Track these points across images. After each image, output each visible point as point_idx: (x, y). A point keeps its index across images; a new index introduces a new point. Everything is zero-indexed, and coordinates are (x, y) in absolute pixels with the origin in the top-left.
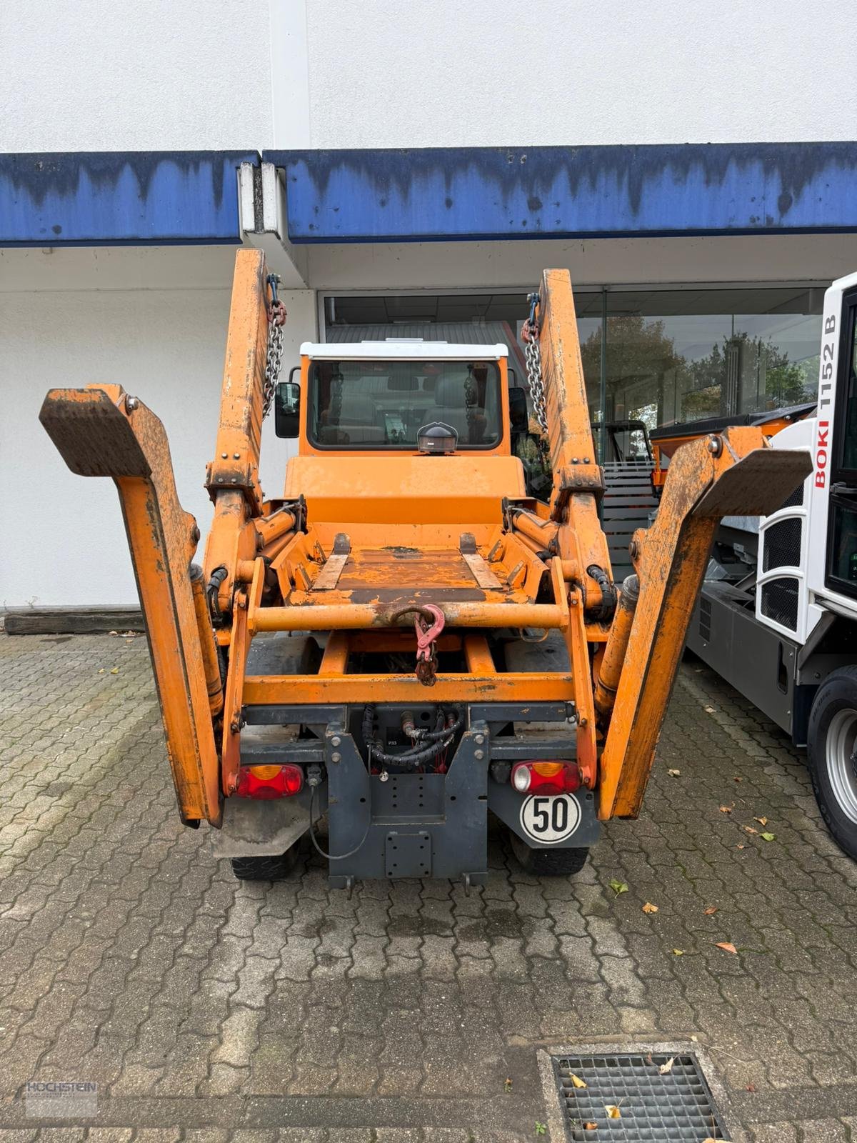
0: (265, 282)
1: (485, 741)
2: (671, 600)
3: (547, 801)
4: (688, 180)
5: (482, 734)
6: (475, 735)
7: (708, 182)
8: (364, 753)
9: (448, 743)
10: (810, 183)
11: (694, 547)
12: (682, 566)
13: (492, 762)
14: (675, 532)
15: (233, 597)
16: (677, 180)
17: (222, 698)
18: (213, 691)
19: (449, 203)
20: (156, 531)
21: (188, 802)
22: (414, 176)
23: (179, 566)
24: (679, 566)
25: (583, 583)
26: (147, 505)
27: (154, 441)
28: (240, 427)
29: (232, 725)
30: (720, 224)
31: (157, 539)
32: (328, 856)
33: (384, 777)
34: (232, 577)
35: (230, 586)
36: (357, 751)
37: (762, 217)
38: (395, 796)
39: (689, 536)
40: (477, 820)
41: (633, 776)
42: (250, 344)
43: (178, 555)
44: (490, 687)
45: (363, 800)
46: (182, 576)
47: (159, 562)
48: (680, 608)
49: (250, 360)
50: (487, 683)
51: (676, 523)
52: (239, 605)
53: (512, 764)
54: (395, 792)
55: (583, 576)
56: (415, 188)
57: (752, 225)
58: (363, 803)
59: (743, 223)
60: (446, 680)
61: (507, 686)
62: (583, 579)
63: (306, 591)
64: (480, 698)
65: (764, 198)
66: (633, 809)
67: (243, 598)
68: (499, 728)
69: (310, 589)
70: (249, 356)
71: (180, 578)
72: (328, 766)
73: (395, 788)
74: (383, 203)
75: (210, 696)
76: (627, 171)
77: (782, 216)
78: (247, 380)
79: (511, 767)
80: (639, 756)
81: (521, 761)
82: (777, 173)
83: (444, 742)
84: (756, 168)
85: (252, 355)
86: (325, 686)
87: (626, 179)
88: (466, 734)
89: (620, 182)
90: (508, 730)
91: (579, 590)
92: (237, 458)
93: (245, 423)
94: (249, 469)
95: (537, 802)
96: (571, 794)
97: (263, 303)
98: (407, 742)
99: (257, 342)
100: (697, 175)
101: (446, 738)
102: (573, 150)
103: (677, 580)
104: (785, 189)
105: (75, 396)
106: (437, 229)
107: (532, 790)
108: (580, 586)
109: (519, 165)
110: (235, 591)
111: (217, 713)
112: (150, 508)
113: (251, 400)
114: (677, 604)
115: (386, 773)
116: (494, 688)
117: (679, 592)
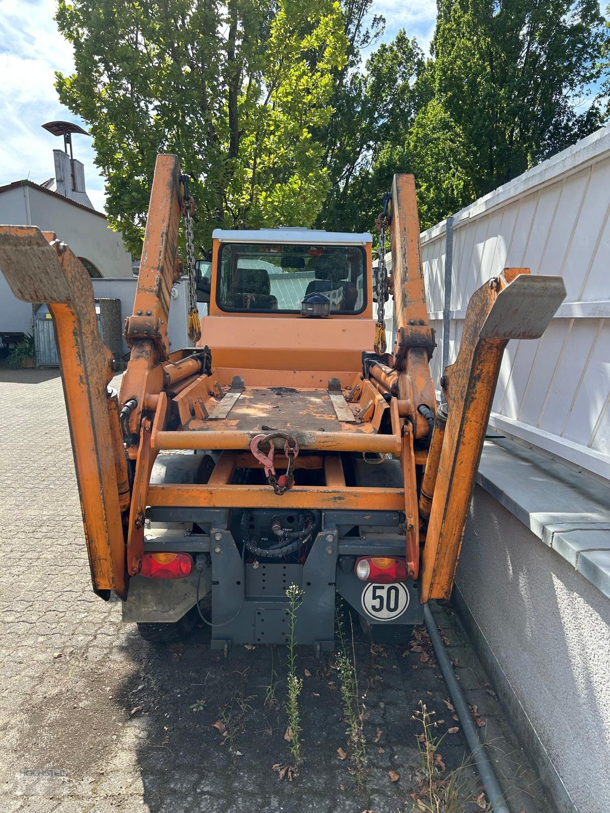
0: (178, 180)
1: (334, 539)
2: (469, 415)
3: (383, 588)
5: (333, 535)
6: (327, 535)
8: (239, 545)
9: (306, 540)
11: (485, 371)
12: (477, 387)
13: (340, 556)
14: (471, 359)
15: (141, 422)
17: (129, 498)
18: (123, 490)
20: (79, 352)
21: (99, 575)
23: (97, 383)
24: (474, 386)
25: (414, 418)
26: (73, 332)
27: (81, 284)
28: (152, 291)
29: (136, 522)
31: (80, 358)
32: (210, 624)
33: (256, 565)
34: (140, 407)
35: (139, 414)
36: (235, 545)
38: (264, 581)
39: (481, 362)
40: (326, 601)
41: (445, 564)
42: (164, 227)
43: (96, 374)
44: (340, 498)
45: (238, 583)
46: (99, 391)
47: (81, 377)
48: (476, 422)
49: (162, 240)
50: (337, 495)
51: (471, 352)
52: (145, 428)
53: (355, 559)
54: (264, 578)
55: (414, 412)
58: (239, 586)
60: (306, 491)
61: (353, 498)
62: (414, 416)
63: (203, 419)
64: (332, 507)
66: (446, 593)
67: (149, 423)
68: (347, 530)
69: (206, 419)
70: (162, 237)
71: (97, 393)
72: (212, 555)
73: (264, 575)
75: (119, 494)
78: (160, 255)
79: (355, 560)
80: (449, 547)
81: (363, 556)
83: (303, 539)
85: (164, 235)
86: (211, 494)
88: (320, 534)
90: (354, 532)
91: (411, 424)
92: (149, 315)
93: (156, 288)
94: (158, 323)
95: (375, 588)
96: (402, 583)
97: (175, 196)
98: (275, 539)
99: (169, 226)
101: (304, 537)
103: (473, 398)
105: (17, 231)
107: (370, 579)
108: (411, 421)
110: (142, 418)
111: (124, 510)
112: (75, 334)
113: (162, 271)
114: (474, 418)
115: (257, 562)
116: (343, 499)
117: (475, 409)
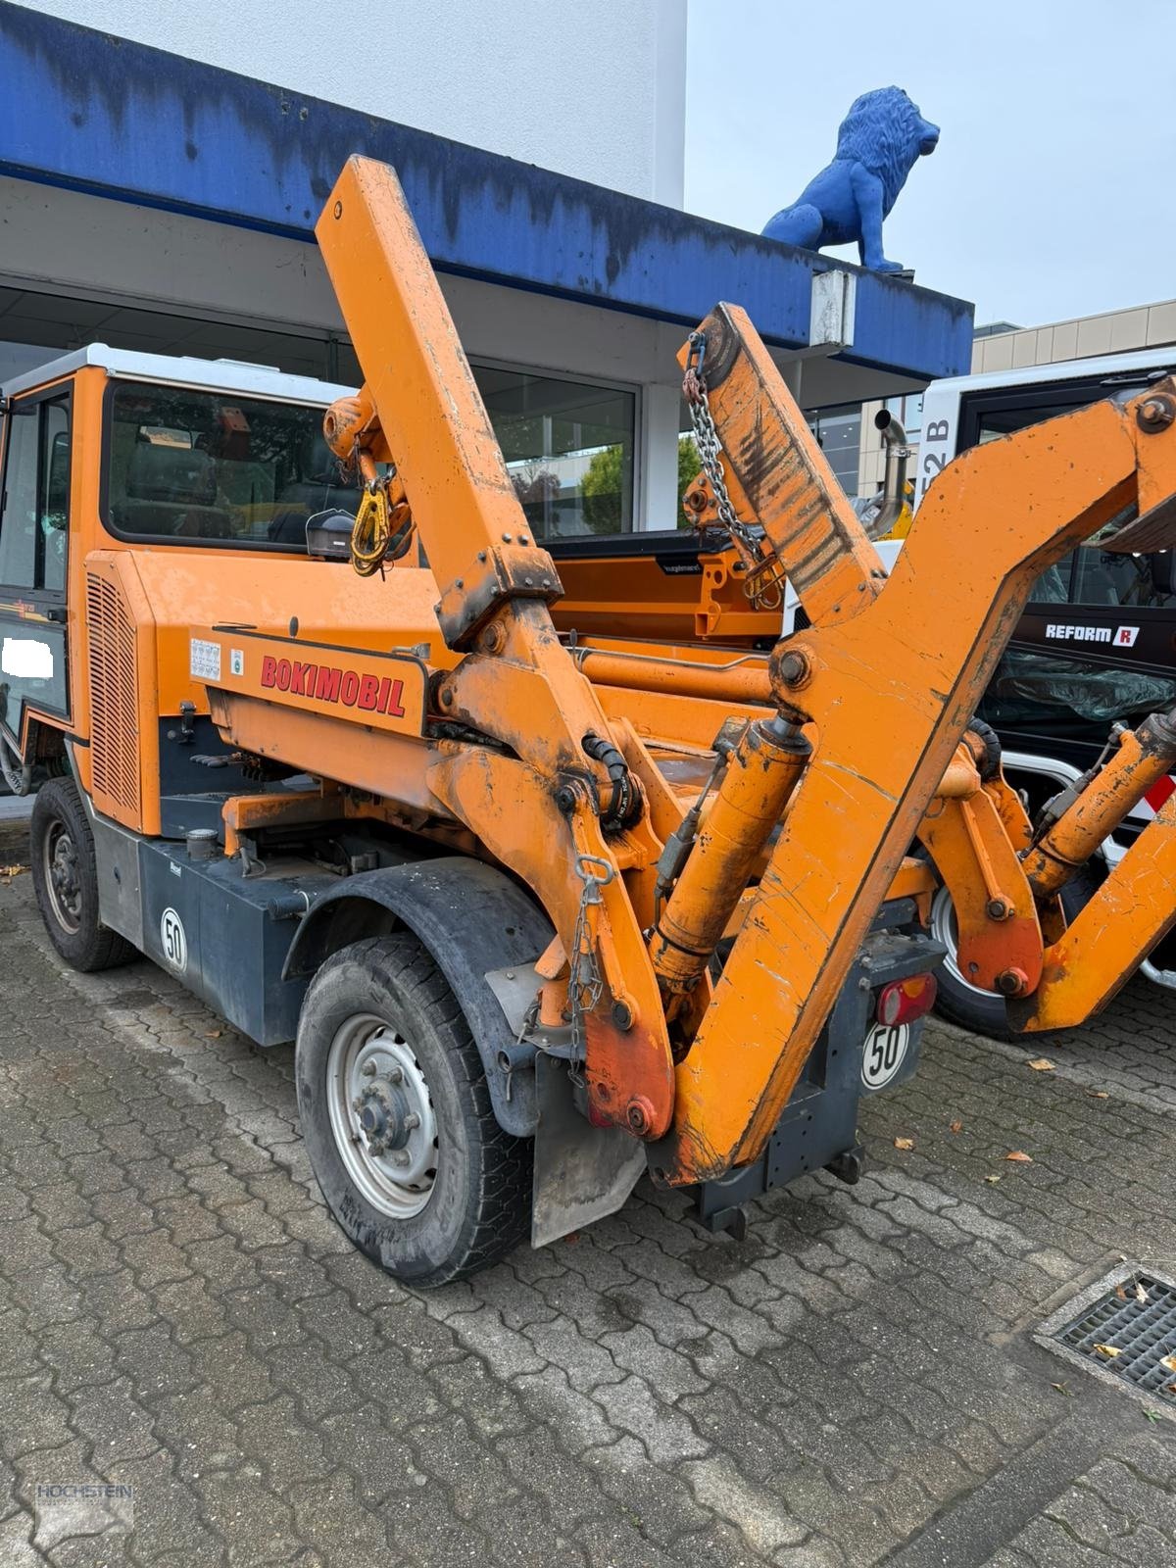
4: (512, 210)
7: (534, 217)
10: (636, 249)
16: (500, 205)
19: (192, 152)
22: (131, 88)
30: (547, 279)
37: (590, 281)
56: (133, 108)
57: (580, 288)
59: (570, 283)
65: (592, 256)
74: (78, 121)
76: (441, 175)
77: (610, 284)
82: (604, 227)
84: (584, 213)
87: (439, 187)
89: (432, 188)
100: (521, 205)
102: (372, 122)
104: (612, 249)
106: (171, 189)
109: (298, 122)
